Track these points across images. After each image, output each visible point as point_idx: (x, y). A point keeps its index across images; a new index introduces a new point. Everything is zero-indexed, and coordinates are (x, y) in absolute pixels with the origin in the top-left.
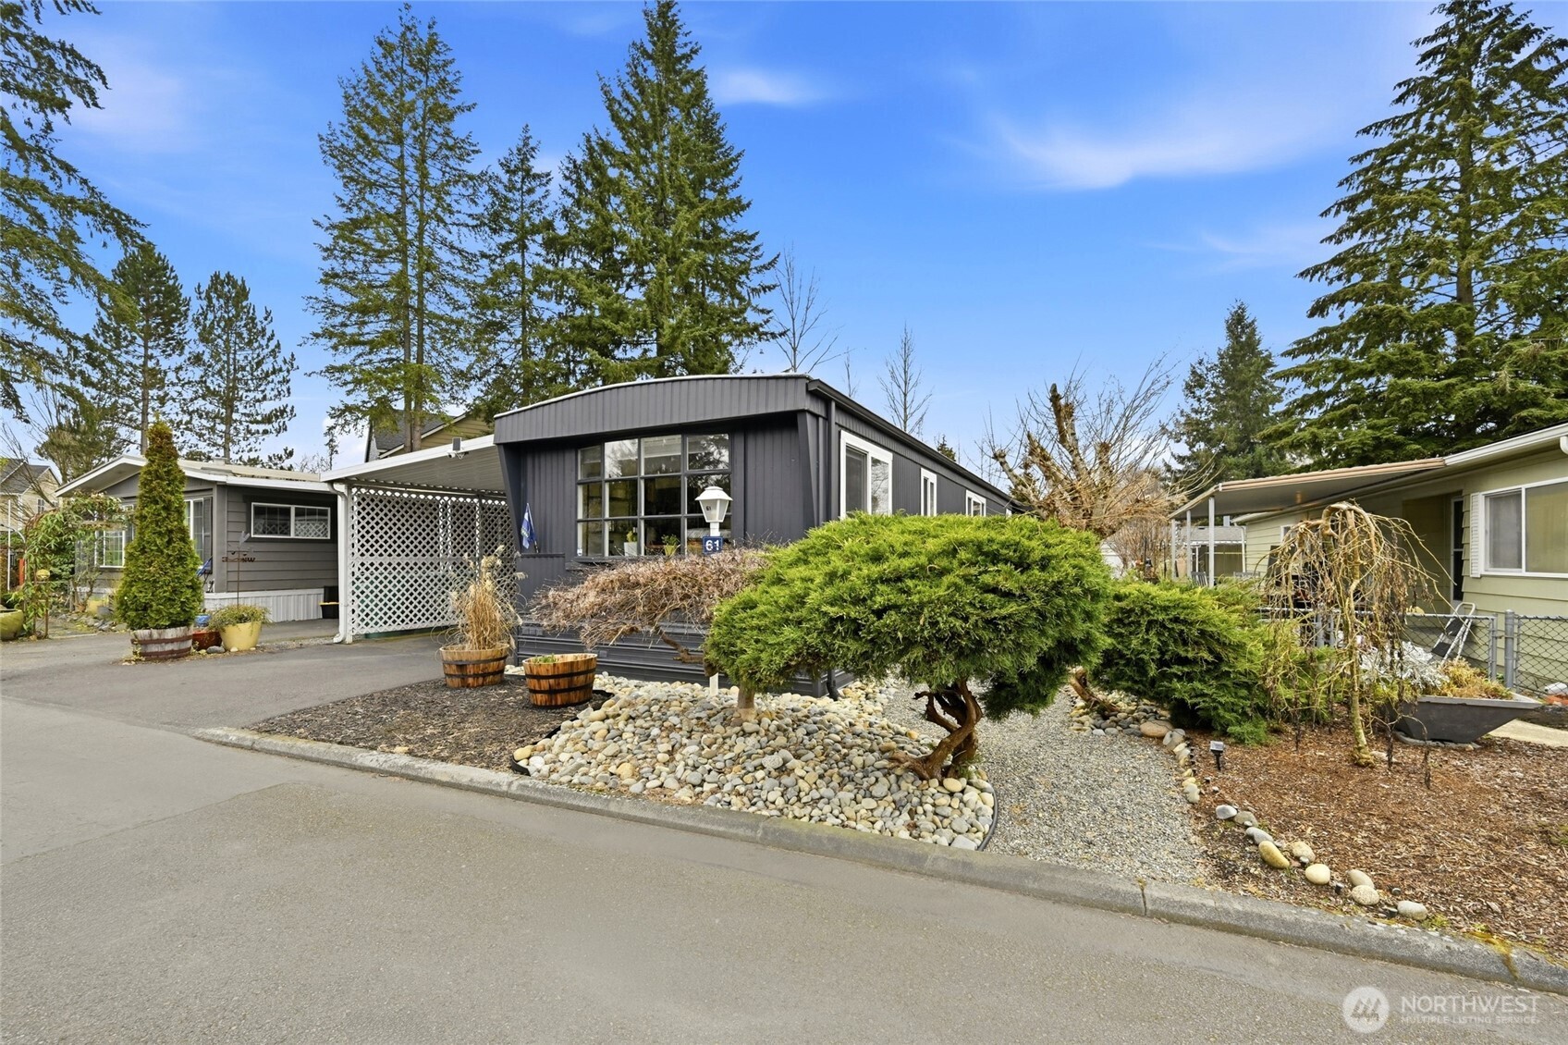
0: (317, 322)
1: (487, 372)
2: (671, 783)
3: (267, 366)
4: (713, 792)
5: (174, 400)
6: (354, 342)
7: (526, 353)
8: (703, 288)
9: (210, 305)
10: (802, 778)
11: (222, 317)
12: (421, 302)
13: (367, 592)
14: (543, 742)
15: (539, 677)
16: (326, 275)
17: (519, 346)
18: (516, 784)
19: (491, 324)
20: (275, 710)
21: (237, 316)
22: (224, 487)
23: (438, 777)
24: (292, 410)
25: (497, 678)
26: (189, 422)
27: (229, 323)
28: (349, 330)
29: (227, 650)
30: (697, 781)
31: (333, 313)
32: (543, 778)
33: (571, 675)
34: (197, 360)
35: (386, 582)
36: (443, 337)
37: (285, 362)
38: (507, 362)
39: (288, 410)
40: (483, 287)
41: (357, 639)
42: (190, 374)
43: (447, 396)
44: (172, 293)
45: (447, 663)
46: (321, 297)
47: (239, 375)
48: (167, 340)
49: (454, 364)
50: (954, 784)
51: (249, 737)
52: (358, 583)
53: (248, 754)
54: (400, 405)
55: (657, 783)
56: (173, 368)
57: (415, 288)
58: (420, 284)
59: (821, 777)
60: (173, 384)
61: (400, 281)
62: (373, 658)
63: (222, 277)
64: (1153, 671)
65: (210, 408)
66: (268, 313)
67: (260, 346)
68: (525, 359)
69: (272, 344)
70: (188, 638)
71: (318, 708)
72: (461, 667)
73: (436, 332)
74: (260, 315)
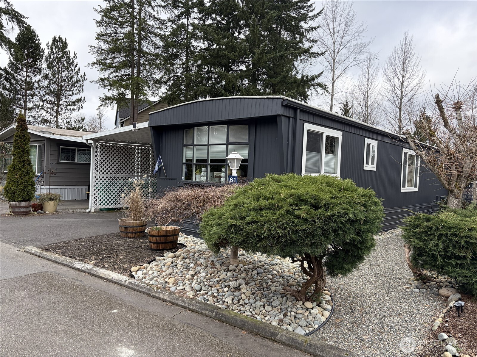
0: (94, 58)
1: (169, 80)
2: (187, 288)
3: (74, 79)
4: (203, 295)
5: (37, 95)
6: (110, 66)
7: (188, 69)
8: (280, 31)
9: (52, 52)
10: (244, 293)
11: (57, 57)
12: (139, 46)
13: (101, 190)
14: (146, 265)
15: (153, 236)
16: (98, 35)
17: (184, 66)
18: (128, 281)
19: (172, 55)
20: (52, 241)
21: (62, 56)
22: (49, 139)
23: (101, 275)
24: (84, 99)
25: (141, 234)
26: (43, 105)
27: (60, 59)
28: (108, 61)
29: (45, 212)
30: (198, 289)
31: (101, 54)
32: (139, 280)
33: (166, 236)
34: (46, 77)
35: (109, 186)
36: (150, 63)
37: (81, 76)
38: (179, 74)
39: (82, 99)
40: (168, 36)
41: (96, 211)
42: (43, 84)
43: (150, 92)
44: (38, 47)
45: (121, 226)
46: (96, 46)
47: (63, 84)
48: (35, 68)
49: (154, 76)
50: (309, 305)
51: (39, 251)
52: (97, 186)
53: (37, 258)
54: (129, 96)
55: (182, 288)
56: (37, 80)
57: (137, 39)
58: (140, 37)
59: (253, 294)
60: (37, 88)
61: (130, 36)
62: (100, 220)
63: (57, 38)
64: (440, 261)
65: (51, 99)
66: (75, 54)
67: (72, 70)
68: (187, 73)
69: (77, 69)
70: (30, 206)
71: (69, 241)
72: (126, 228)
73: (146, 61)
74: (72, 55)
